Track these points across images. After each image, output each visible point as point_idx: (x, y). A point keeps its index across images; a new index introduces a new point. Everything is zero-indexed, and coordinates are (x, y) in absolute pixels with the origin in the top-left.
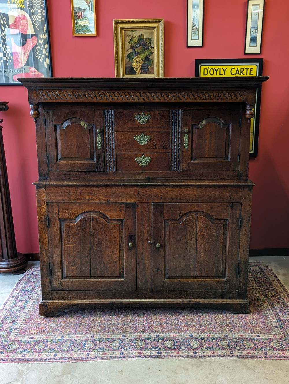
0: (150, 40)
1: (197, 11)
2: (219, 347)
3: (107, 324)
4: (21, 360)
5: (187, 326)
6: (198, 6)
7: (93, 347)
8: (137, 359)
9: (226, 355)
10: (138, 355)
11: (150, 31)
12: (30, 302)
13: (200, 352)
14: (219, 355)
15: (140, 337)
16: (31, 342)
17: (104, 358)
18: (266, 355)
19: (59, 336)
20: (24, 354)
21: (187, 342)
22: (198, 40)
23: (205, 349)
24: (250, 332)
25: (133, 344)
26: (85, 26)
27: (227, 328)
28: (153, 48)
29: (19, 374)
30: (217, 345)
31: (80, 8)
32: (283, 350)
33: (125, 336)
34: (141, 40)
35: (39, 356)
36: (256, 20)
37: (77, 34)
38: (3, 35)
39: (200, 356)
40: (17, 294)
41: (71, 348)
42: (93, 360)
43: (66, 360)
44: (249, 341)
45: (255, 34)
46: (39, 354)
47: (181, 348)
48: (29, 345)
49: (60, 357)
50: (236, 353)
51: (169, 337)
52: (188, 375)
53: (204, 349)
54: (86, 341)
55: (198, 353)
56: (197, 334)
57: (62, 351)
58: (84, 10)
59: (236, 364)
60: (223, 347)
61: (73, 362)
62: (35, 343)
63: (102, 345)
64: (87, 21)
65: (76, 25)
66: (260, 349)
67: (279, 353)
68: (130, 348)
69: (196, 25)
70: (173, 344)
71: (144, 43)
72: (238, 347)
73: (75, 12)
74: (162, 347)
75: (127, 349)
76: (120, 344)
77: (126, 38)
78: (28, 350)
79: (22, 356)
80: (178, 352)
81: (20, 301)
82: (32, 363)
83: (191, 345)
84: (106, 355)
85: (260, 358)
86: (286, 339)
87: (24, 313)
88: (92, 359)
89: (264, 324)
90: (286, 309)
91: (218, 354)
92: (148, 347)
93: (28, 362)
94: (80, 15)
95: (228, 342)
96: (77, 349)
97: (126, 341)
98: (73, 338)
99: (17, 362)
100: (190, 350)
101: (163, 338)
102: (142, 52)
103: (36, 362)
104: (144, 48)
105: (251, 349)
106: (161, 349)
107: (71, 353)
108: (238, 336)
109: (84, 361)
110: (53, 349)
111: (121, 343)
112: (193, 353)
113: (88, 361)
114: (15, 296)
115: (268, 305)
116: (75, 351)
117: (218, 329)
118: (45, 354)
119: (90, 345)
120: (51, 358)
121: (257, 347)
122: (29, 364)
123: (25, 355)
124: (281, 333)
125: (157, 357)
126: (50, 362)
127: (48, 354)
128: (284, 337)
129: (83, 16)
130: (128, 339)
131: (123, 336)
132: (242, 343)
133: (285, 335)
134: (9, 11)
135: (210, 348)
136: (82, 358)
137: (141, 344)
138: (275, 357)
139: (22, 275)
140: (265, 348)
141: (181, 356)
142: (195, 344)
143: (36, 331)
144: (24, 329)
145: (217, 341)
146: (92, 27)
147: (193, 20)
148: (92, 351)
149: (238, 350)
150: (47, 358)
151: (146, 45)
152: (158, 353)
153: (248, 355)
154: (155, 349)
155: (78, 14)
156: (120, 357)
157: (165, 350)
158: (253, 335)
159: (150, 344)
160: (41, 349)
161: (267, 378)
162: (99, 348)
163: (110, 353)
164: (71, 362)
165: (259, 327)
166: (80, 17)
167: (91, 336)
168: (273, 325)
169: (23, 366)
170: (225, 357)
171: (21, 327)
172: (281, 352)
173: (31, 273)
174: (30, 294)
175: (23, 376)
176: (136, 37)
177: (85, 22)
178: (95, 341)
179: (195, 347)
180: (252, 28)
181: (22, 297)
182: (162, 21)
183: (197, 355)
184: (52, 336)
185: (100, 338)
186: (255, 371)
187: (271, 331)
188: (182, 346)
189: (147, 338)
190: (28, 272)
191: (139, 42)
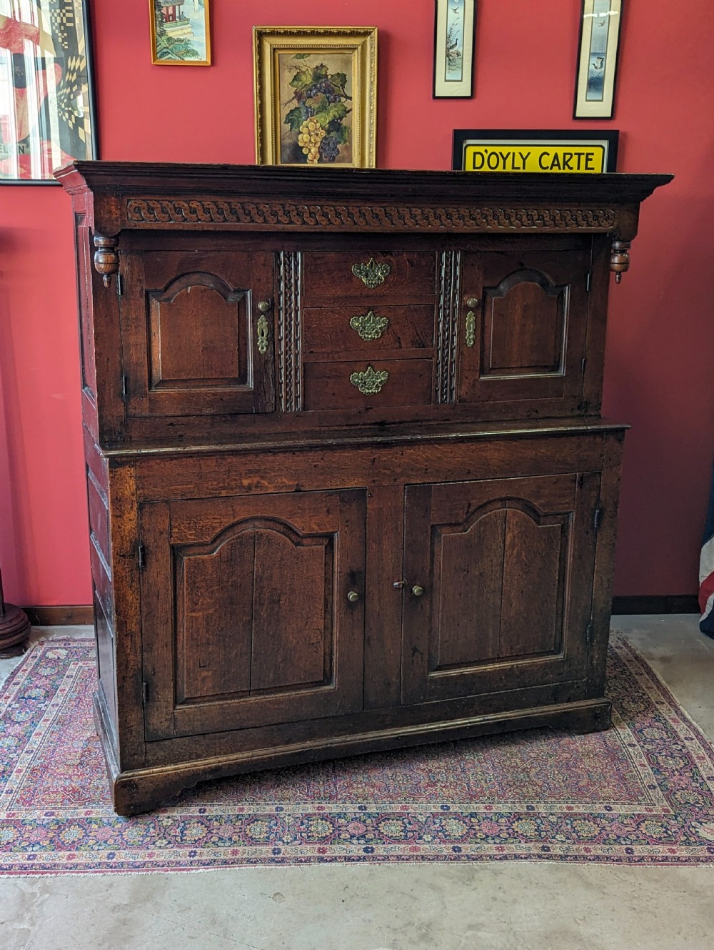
0: (343, 79)
1: (461, 11)
2: (514, 835)
3: (237, 781)
4: (26, 869)
5: (434, 784)
7: (204, 835)
8: (315, 865)
9: (534, 855)
10: (317, 855)
11: (344, 56)
12: (42, 726)
13: (467, 849)
14: (515, 855)
15: (321, 812)
16: (48, 823)
17: (232, 863)
18: (629, 853)
20: (33, 853)
21: (435, 823)
22: (461, 81)
23: (481, 839)
24: (588, 800)
25: (304, 829)
26: (181, 41)
27: (533, 790)
28: (350, 98)
29: (24, 901)
30: (510, 831)
32: (671, 843)
33: (282, 809)
34: (320, 78)
35: (69, 858)
36: (603, 37)
37: (163, 60)
39: (469, 858)
40: (6, 706)
41: (149, 839)
42: (205, 868)
43: (139, 867)
44: (587, 821)
45: (599, 70)
46: (68, 853)
47: (420, 838)
48: (43, 832)
49: (123, 860)
50: (557, 850)
51: (390, 811)
52: (443, 902)
53: (478, 841)
54: (186, 822)
55: (463, 851)
56: (460, 803)
57: (126, 845)
59: (558, 876)
60: (525, 834)
61: (156, 872)
62: (60, 827)
63: (226, 831)
64: (188, 29)
65: (159, 39)
66: (614, 840)
67: (662, 850)
68: (295, 839)
69: (457, 44)
70: (403, 828)
71: (329, 86)
72: (562, 836)
73: (158, 6)
74: (375, 835)
75: (289, 841)
76: (271, 828)
77: (284, 72)
78: (41, 843)
79: (29, 859)
80: (415, 848)
81: (17, 722)
82: (54, 875)
83: (447, 831)
84: (237, 857)
85: (617, 861)
86: (676, 817)
87: (27, 752)
88: (204, 865)
89: (623, 778)
90: (674, 744)
91: (514, 853)
92: (339, 835)
93: (43, 873)
94: (171, 12)
95: (536, 822)
96: (165, 842)
97: (287, 821)
99: (16, 873)
100: (445, 842)
101: (378, 814)
102: (323, 109)
103: (64, 873)
104: (328, 98)
105: (592, 840)
106: (372, 839)
107: (150, 851)
108: (560, 808)
109: (183, 870)
110: (106, 842)
111: (274, 827)
112: (451, 851)
113: (194, 871)
114: (3, 710)
115: (631, 734)
116: (160, 847)
117: (510, 791)
118: (84, 853)
119: (198, 830)
120: (100, 864)
121: (608, 835)
122: (47, 877)
123: (35, 856)
124: (665, 802)
125: (364, 859)
126: (98, 874)
127: (92, 852)
128: (671, 810)
129: (177, 15)
130: (289, 815)
131: (277, 809)
132: (572, 826)
133: (673, 806)
135: (493, 839)
136: (178, 863)
137: (322, 828)
138: (652, 859)
139: (17, 658)
140: (627, 837)
141: (423, 857)
142: (456, 828)
143: (59, 798)
144: (29, 791)
145: (509, 821)
146: (200, 44)
147: (448, 33)
148: (202, 847)
149: (562, 841)
150: (90, 862)
151: (334, 91)
152: (366, 850)
153: (586, 854)
154: (358, 839)
155: (164, 11)
156: (273, 860)
157: (384, 843)
158: (597, 806)
159: (344, 828)
160: (74, 842)
161: (634, 909)
162: (220, 839)
163: (245, 851)
164: (150, 872)
165: (611, 787)
166: (171, 18)
167: (198, 809)
168: (645, 782)
169: (33, 883)
170: (532, 858)
171: (22, 788)
172: (666, 848)
173: (39, 654)
174: (39, 706)
175: (34, 908)
176: (307, 70)
177: (182, 29)
178: (209, 820)
179: (457, 835)
180: (594, 54)
181: (20, 713)
182: (373, 33)
183: (462, 855)
184: (100, 810)
185: (221, 813)
186: (606, 891)
187: (640, 798)
188: (424, 834)
189: (338, 814)
190: (32, 651)
191: (315, 83)
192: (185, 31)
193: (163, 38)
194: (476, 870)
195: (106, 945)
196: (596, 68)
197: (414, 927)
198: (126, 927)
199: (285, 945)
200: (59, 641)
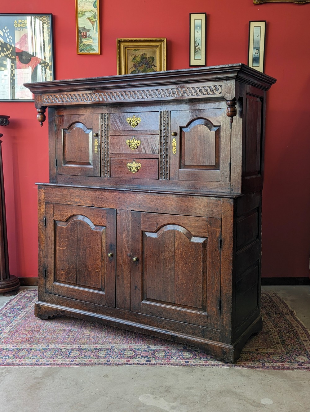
0: (153, 59)
1: (200, 32)
3: (97, 337)
4: (1, 364)
6: (201, 27)
7: (79, 355)
8: (124, 366)
9: (220, 365)
10: (125, 362)
11: (153, 50)
12: (18, 318)
13: (191, 362)
14: (212, 365)
15: (130, 348)
16: (13, 349)
17: (88, 364)
18: (263, 365)
19: (44, 346)
20: (5, 359)
21: (179, 353)
22: (201, 59)
24: (248, 347)
25: (122, 353)
26: (89, 45)
28: (156, 66)
31: (85, 28)
32: (283, 362)
33: (114, 347)
34: (144, 59)
35: (20, 361)
36: (258, 41)
37: (82, 53)
38: (8, 53)
39: (192, 365)
40: (5, 311)
41: (55, 355)
42: (77, 366)
43: (48, 365)
44: (246, 354)
45: (257, 54)
46: (20, 359)
47: (172, 358)
49: (42, 362)
51: (160, 349)
52: (177, 380)
53: (197, 359)
54: (72, 350)
55: (189, 362)
57: (45, 357)
58: (89, 30)
59: (230, 372)
61: (56, 367)
62: (18, 351)
63: (88, 353)
64: (91, 41)
65: (80, 45)
66: (257, 361)
67: (278, 365)
68: (117, 357)
69: (198, 45)
70: (165, 354)
71: (147, 62)
73: (80, 32)
74: (152, 356)
75: (114, 357)
76: (107, 353)
77: (129, 56)
78: (9, 356)
79: (3, 361)
80: (169, 361)
81: (8, 317)
82: (12, 366)
83: (184, 356)
84: (91, 362)
85: (257, 368)
86: (286, 353)
87: (10, 326)
88: (76, 364)
89: (265, 340)
90: (290, 328)
92: (137, 356)
93: (7, 366)
94: (85, 34)
96: (61, 356)
97: (115, 351)
98: (59, 347)
100: (182, 359)
101: (155, 349)
102: (145, 71)
103: (17, 366)
104: (147, 66)
105: (247, 360)
106: (150, 358)
107: (54, 360)
109: (67, 366)
110: (36, 356)
111: (109, 353)
112: (184, 362)
113: (72, 367)
114: (4, 312)
115: (272, 325)
116: (59, 358)
118: (27, 360)
119: (76, 353)
120: (32, 363)
121: (255, 359)
122: (9, 367)
123: (5, 360)
124: (283, 348)
125: (146, 364)
126: (31, 367)
127: (30, 359)
128: (285, 351)
129: (87, 35)
130: (117, 349)
131: (112, 347)
134: (16, 30)
135: (204, 359)
136: (66, 364)
137: (130, 353)
138: (273, 367)
139: (13, 296)
140: (263, 360)
141: (171, 364)
143: (20, 341)
144: (8, 339)
146: (96, 46)
147: (195, 40)
148: (77, 358)
150: (28, 362)
151: (149, 64)
152: (147, 361)
153: (244, 365)
154: (145, 357)
155: (82, 34)
156: (106, 364)
157: (156, 359)
158: (252, 349)
159: (139, 354)
160: (23, 356)
161: (262, 384)
162: (85, 356)
163: (94, 360)
164: (53, 367)
165: (259, 343)
166: (85, 37)
167: (78, 346)
168: (275, 341)
169: (3, 369)
170: (219, 365)
171: (5, 338)
172: (280, 364)
173: (23, 295)
174: (19, 311)
175: (1, 377)
176: (138, 55)
177: (89, 41)
178: (82, 350)
179: (188, 357)
180: (255, 48)
181: (10, 313)
182: (164, 41)
183: (189, 364)
184: (36, 345)
185: (87, 348)
186: (250, 377)
187: (272, 347)
188: (174, 356)
189: (137, 349)
190: (20, 294)
191: (142, 61)
192: (90, 41)
193: (82, 44)
194: (194, 370)
195: (29, 390)
196: (256, 53)
197: (163, 388)
198: (39, 385)
199: (106, 392)
200: (32, 291)
